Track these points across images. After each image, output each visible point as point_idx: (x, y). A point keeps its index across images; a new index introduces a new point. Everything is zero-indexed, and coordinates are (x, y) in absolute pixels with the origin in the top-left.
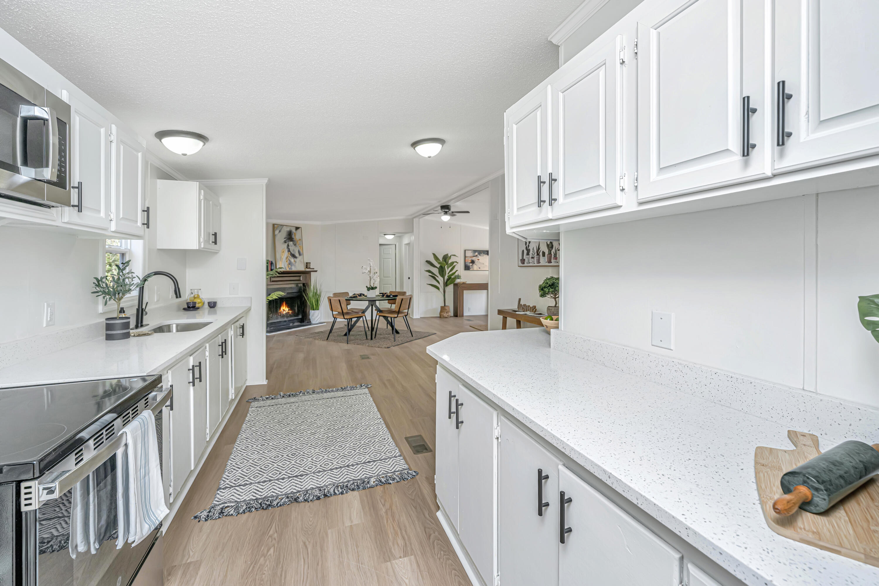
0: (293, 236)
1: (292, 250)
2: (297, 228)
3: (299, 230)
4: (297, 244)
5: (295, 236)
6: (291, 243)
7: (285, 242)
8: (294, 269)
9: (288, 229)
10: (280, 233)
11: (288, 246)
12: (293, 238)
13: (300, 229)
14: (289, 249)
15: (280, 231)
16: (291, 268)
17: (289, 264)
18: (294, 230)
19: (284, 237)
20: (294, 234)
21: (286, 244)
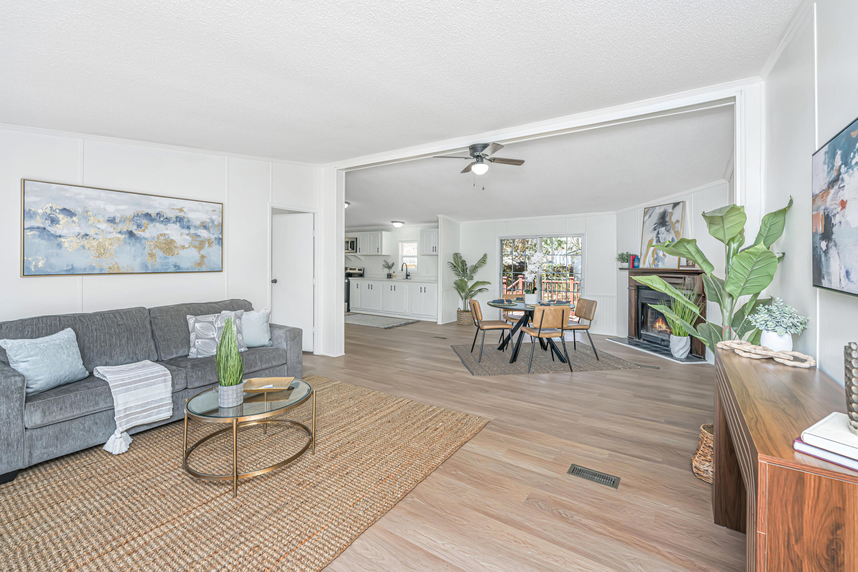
0: (667, 219)
1: (663, 238)
2: (675, 205)
3: (679, 208)
4: (672, 231)
5: (670, 218)
6: (663, 229)
7: (655, 229)
8: (661, 266)
9: (662, 210)
10: (650, 218)
11: (658, 233)
12: (666, 222)
13: (681, 204)
14: (659, 238)
15: (650, 216)
16: (658, 265)
17: (656, 260)
18: (670, 210)
19: (654, 223)
20: (669, 216)
21: (656, 232)
